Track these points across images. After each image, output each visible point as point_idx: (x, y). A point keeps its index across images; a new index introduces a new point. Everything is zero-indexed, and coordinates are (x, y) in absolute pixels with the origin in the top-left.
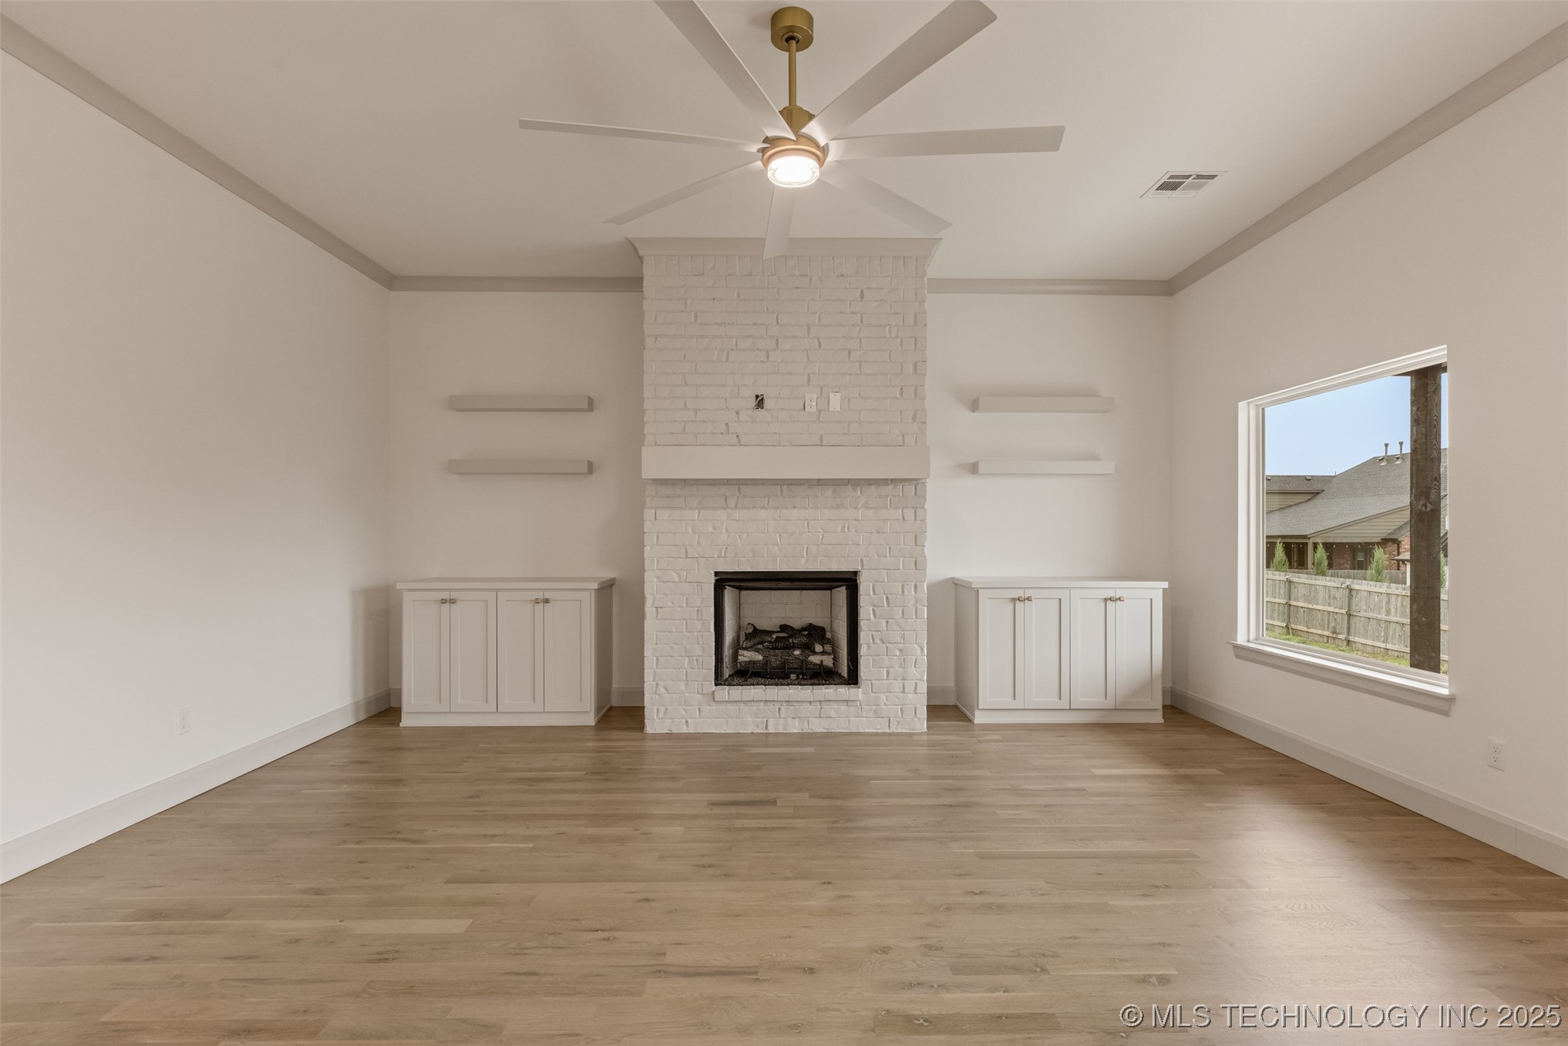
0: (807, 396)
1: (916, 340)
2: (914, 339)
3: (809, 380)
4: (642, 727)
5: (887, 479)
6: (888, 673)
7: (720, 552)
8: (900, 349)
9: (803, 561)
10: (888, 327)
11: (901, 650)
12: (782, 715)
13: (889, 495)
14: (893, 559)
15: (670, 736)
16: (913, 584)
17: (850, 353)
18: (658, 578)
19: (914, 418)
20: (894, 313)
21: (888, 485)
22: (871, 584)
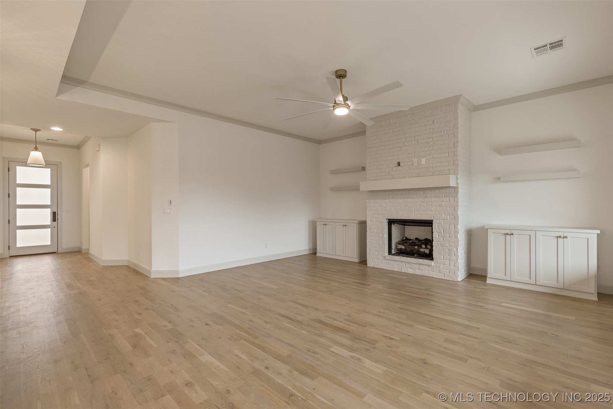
0: (414, 160)
1: (454, 134)
2: (453, 134)
3: (415, 155)
4: (366, 264)
5: (443, 187)
6: (444, 257)
7: (387, 213)
8: (448, 139)
9: (413, 216)
10: (443, 132)
11: (449, 250)
12: (406, 267)
13: (443, 193)
14: (445, 216)
15: (374, 268)
16: (454, 225)
17: (429, 143)
18: (370, 220)
19: (453, 164)
20: (445, 126)
21: (443, 189)
22: (437, 225)
